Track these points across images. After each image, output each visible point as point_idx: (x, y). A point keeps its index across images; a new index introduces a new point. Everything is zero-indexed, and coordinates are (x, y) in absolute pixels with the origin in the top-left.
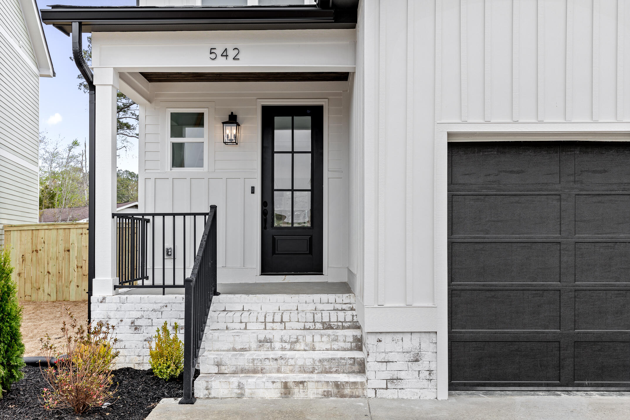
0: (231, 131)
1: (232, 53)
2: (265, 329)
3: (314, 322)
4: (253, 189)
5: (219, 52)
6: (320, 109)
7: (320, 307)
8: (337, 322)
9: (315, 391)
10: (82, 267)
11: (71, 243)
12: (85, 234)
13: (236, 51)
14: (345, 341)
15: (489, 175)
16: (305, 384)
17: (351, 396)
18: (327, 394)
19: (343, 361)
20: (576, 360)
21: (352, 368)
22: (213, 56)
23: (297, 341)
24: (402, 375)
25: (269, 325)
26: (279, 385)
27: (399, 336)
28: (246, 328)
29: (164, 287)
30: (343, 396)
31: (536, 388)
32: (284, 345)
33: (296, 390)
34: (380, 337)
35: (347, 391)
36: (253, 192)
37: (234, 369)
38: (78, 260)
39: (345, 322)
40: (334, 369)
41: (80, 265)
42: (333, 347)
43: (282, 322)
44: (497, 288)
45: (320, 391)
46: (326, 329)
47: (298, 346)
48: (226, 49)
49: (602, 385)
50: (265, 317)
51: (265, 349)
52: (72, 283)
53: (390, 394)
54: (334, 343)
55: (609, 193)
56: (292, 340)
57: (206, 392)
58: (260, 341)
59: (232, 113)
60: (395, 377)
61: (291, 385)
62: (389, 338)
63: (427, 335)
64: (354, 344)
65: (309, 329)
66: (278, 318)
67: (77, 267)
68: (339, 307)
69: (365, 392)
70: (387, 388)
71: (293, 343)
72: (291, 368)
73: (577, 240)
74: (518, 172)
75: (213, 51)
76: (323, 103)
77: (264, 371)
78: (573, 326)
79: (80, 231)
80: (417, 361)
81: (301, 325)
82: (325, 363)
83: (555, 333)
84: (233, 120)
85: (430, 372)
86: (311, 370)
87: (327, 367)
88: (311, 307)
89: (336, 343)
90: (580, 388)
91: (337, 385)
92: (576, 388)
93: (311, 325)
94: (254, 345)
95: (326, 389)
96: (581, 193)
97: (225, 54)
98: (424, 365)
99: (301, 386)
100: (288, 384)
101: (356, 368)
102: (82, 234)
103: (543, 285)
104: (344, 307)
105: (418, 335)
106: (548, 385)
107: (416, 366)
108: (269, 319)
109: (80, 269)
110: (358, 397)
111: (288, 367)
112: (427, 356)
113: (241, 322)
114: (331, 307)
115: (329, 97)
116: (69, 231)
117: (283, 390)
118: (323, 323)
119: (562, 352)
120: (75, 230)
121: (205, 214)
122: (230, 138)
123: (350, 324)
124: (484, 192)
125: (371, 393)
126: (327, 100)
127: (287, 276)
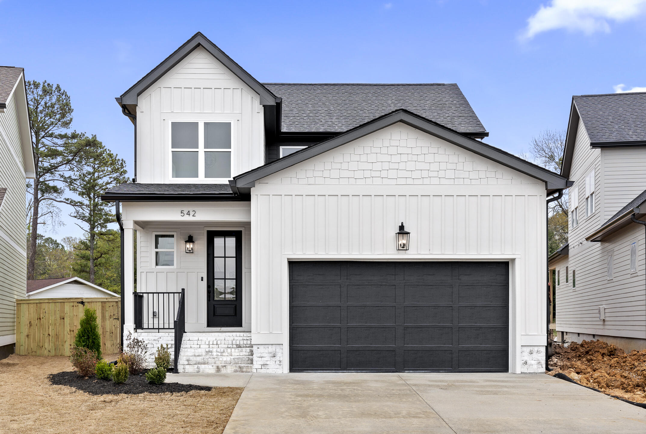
0: (190, 246)
1: (192, 213)
2: (209, 347)
3: (232, 344)
4: (202, 278)
5: (185, 212)
6: (240, 232)
7: (236, 338)
8: (243, 344)
9: (231, 370)
10: (73, 331)
11: (65, 313)
12: (76, 306)
13: (194, 212)
14: (246, 352)
15: (309, 276)
16: (226, 367)
17: (246, 372)
18: (236, 371)
19: (244, 359)
20: (348, 358)
21: (248, 362)
22: (183, 214)
23: (224, 352)
24: (268, 363)
25: (211, 346)
26: (215, 367)
27: (267, 346)
28: (200, 347)
29: (159, 329)
30: (243, 372)
31: (330, 371)
32: (218, 353)
33: (222, 369)
34: (259, 346)
35: (244, 370)
36: (202, 280)
37: (195, 362)
38: (71, 326)
39: (247, 344)
40: (240, 362)
41: (72, 329)
42: (240, 354)
43: (217, 344)
44: (313, 326)
45: (233, 370)
46: (238, 348)
47: (224, 354)
48: (189, 211)
49: (359, 370)
50: (209, 342)
51: (209, 355)
52: (66, 343)
53: (263, 371)
54: (241, 352)
55: (362, 284)
56: (221, 351)
57: (183, 370)
58: (207, 352)
59: (190, 235)
60: (265, 364)
61: (220, 367)
62: (262, 346)
63: (279, 345)
64: (250, 353)
65: (230, 348)
66: (215, 343)
67: (70, 331)
68: (245, 338)
69: (252, 370)
70: (262, 368)
71: (221, 353)
72: (221, 362)
73: (348, 305)
74: (322, 275)
75: (182, 212)
76: (242, 230)
77: (208, 363)
78: (346, 344)
79: (72, 304)
80: (274, 357)
81: (226, 346)
82: (236, 360)
83: (338, 347)
84: (190, 240)
85: (280, 361)
86: (230, 363)
87: (237, 361)
88: (232, 338)
89: (242, 353)
90: (349, 371)
91: (240, 367)
92: (348, 371)
93: (231, 346)
94: (204, 354)
95: (235, 369)
96: (350, 284)
97: (188, 213)
98: (277, 358)
99: (224, 367)
100: (219, 367)
101: (249, 362)
102: (73, 306)
103: (333, 325)
104: (248, 338)
105: (275, 345)
106: (335, 370)
107: (274, 359)
108: (211, 343)
109: (72, 333)
110: (249, 372)
111: (219, 361)
112: (279, 355)
113: (198, 344)
114: (241, 338)
115: (245, 226)
116: (64, 304)
117: (217, 369)
118: (237, 345)
119: (342, 355)
120: (68, 303)
121: (179, 293)
122: (189, 250)
123: (249, 345)
124: (307, 283)
125: (255, 371)
126: (244, 228)
127: (222, 328)
